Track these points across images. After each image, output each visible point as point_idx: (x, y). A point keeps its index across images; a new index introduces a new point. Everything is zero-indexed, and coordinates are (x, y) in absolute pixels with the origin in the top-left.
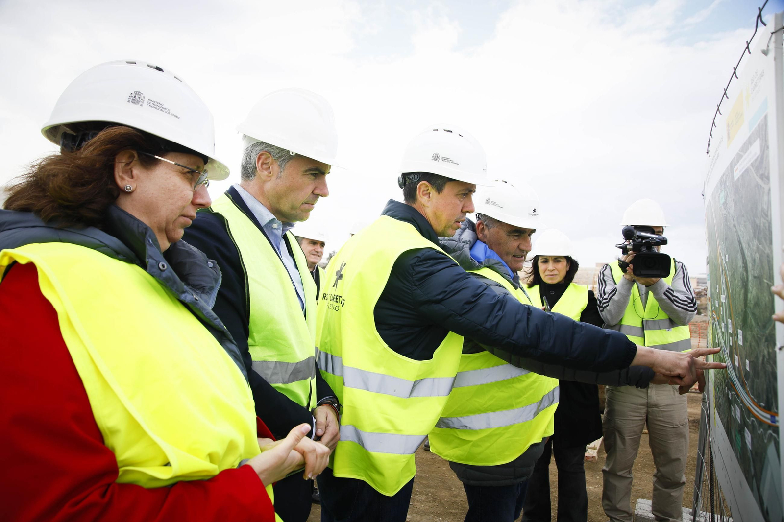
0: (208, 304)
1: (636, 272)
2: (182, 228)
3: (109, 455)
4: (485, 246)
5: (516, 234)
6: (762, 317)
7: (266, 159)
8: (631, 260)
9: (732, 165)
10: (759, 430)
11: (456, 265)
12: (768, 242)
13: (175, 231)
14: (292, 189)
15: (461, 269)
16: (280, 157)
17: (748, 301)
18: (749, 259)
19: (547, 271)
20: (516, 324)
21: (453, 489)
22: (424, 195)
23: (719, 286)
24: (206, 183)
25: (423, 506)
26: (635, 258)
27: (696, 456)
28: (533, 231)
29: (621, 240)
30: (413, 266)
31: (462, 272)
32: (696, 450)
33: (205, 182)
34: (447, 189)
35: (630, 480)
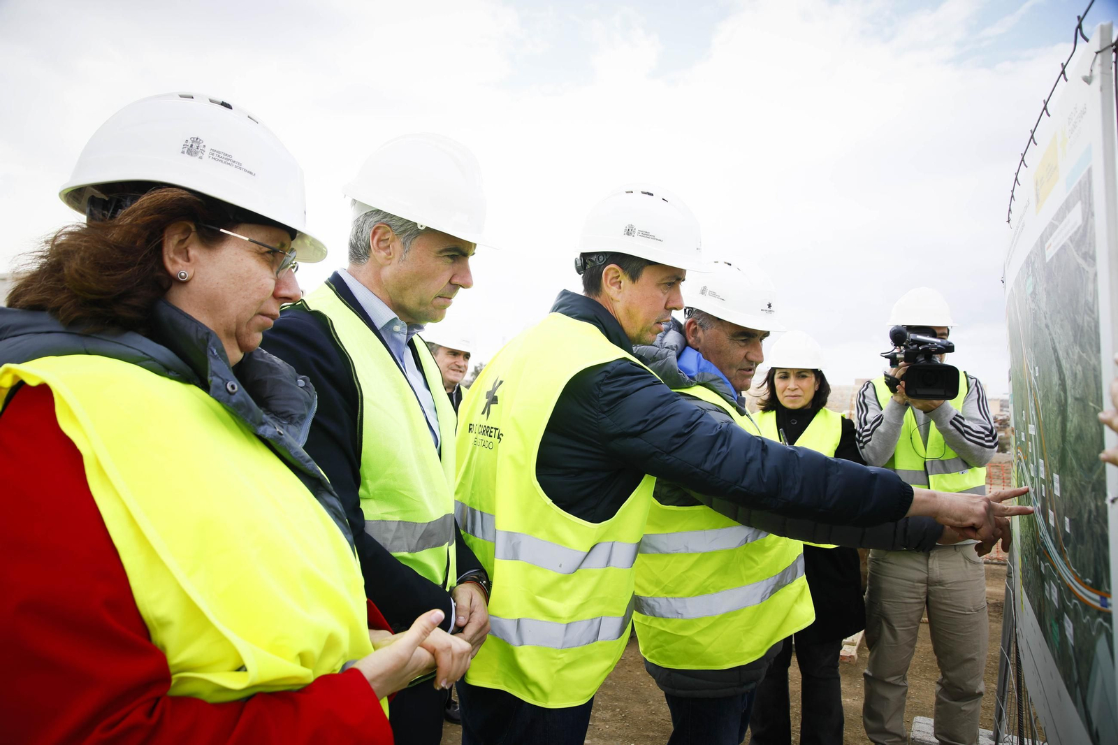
0: (297, 440)
1: (909, 392)
2: (260, 331)
3: (159, 656)
4: (698, 355)
5: (743, 338)
6: (1087, 456)
7: (384, 234)
8: (903, 375)
9: (1043, 240)
10: (1084, 618)
11: (659, 382)
12: (1094, 349)
13: (249, 335)
14: (421, 277)
15: (665, 389)
16: (404, 231)
17: (1067, 434)
18: (1067, 374)
19: (787, 391)
20: (748, 464)
21: (651, 702)
22: (613, 284)
23: (1026, 412)
24: (293, 267)
25: (607, 727)
26: (908, 372)
27: (998, 655)
28: (766, 334)
29: (889, 347)
30: (599, 385)
31: (668, 392)
32: (999, 646)
33: (292, 265)
34: (646, 276)
35: (904, 690)
